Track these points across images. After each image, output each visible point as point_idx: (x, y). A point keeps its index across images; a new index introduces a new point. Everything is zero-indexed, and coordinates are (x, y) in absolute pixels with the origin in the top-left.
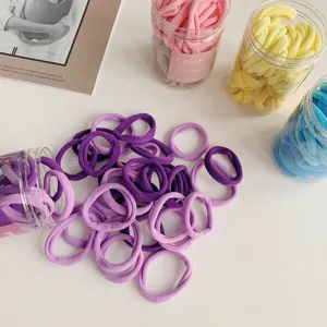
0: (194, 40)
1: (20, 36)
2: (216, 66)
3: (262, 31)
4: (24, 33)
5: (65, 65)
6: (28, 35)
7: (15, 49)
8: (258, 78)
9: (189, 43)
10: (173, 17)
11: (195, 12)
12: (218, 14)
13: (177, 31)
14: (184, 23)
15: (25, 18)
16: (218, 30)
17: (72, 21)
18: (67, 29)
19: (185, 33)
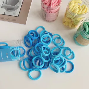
0: (52, 9)
1: (6, 9)
2: (59, 16)
3: (72, 6)
4: (7, 8)
5: (18, 17)
6: (8, 9)
7: (5, 13)
8: (70, 19)
9: (51, 10)
10: (47, 3)
11: (52, 2)
12: (59, 2)
13: (48, 7)
14: (50, 5)
15: (7, 4)
16: (59, 7)
17: (20, 4)
18: (18, 7)
19: (50, 8)
